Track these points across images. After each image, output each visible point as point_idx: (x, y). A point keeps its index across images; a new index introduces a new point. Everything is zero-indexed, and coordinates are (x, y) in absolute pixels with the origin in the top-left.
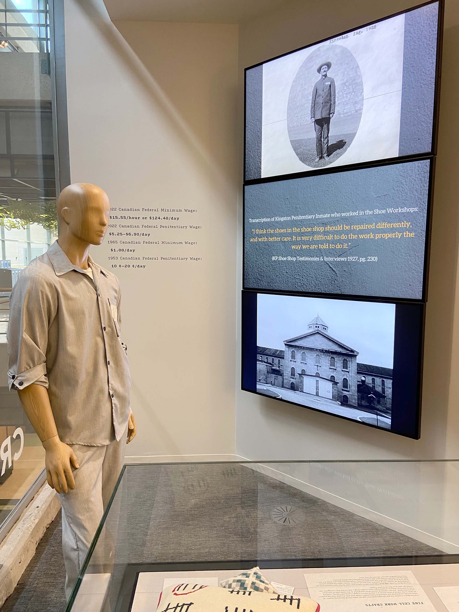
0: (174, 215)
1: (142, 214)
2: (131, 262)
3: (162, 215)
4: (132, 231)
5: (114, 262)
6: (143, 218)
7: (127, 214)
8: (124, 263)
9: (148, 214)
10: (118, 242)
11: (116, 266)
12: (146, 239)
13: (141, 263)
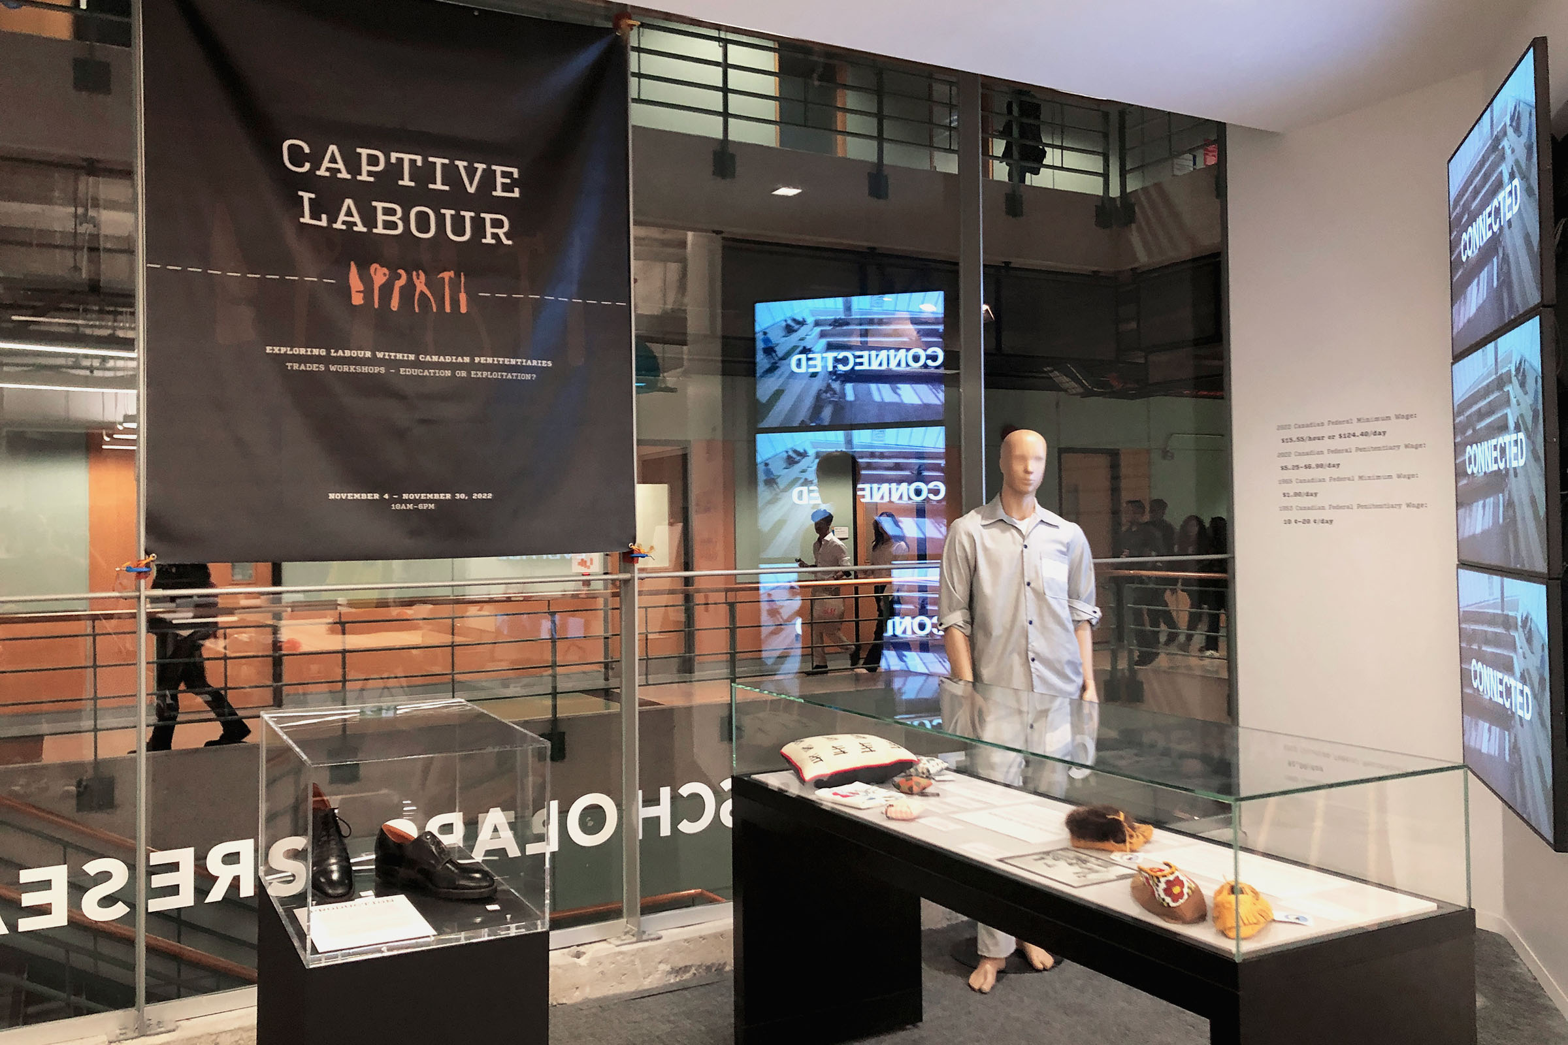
0: (1379, 426)
1: (1325, 431)
2: (1311, 515)
3: (1358, 428)
4: (1313, 460)
5: (1288, 515)
6: (1329, 437)
7: (1304, 433)
8: (1302, 516)
9: (1336, 430)
10: (1294, 480)
11: (1289, 522)
12: (1334, 472)
13: (1326, 515)
